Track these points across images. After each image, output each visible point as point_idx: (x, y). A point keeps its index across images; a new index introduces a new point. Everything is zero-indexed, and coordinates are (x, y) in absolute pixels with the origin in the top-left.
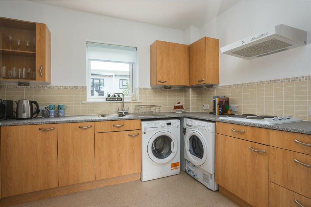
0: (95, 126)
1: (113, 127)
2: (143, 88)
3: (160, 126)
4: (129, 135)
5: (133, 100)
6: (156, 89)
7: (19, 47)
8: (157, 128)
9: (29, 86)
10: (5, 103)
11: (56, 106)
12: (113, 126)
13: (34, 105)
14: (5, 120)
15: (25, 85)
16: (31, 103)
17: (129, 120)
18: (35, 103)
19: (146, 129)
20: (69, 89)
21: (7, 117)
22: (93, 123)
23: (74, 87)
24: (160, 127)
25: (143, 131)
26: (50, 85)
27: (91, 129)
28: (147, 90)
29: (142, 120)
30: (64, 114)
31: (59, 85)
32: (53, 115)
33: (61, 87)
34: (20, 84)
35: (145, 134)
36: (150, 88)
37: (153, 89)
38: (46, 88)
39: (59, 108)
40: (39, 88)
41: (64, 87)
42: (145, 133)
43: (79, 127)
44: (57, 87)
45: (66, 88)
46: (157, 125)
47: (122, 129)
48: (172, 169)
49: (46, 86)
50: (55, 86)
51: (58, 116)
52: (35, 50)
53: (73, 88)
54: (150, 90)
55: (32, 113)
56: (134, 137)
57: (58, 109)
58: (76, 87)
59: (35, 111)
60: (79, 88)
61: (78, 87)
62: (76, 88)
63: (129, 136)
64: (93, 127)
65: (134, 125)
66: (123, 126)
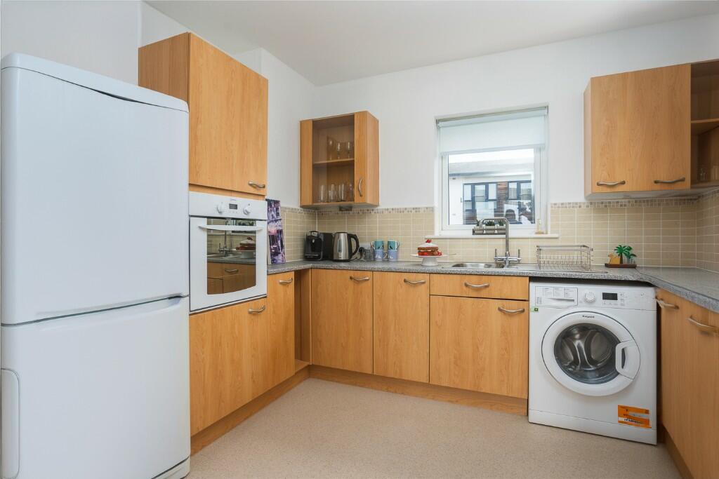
0: (432, 283)
1: (464, 288)
2: (562, 204)
3: (580, 299)
4: (499, 309)
5: (537, 233)
6: (602, 203)
7: (339, 153)
8: (571, 303)
9: (351, 210)
10: (322, 237)
11: (386, 243)
12: (466, 285)
13: (352, 239)
14: (322, 260)
15: (347, 210)
16: (350, 236)
17: (501, 278)
18: (355, 237)
19: (539, 300)
20: (406, 212)
21: (323, 257)
22: (427, 276)
23: (414, 209)
24: (581, 302)
25: (532, 304)
26: (379, 208)
27: (423, 285)
28: (573, 207)
29: (534, 279)
30: (397, 258)
31: (390, 207)
32: (379, 257)
33: (393, 209)
34: (341, 209)
35: (536, 313)
36: (584, 203)
37: (591, 203)
38: (373, 213)
39: (390, 246)
40: (363, 213)
41: (398, 209)
42: (536, 310)
43: (405, 281)
44: (388, 209)
45: (401, 212)
46: (572, 295)
47: (484, 293)
48: (620, 422)
49: (373, 210)
50: (385, 209)
51: (387, 260)
52: (353, 156)
53: (411, 211)
54: (583, 207)
55: (351, 254)
56: (511, 315)
57: (388, 249)
58: (416, 208)
59: (354, 248)
60: (422, 211)
61: (419, 208)
62: (416, 211)
63: (499, 312)
64: (427, 283)
65: (512, 288)
66: (487, 289)
